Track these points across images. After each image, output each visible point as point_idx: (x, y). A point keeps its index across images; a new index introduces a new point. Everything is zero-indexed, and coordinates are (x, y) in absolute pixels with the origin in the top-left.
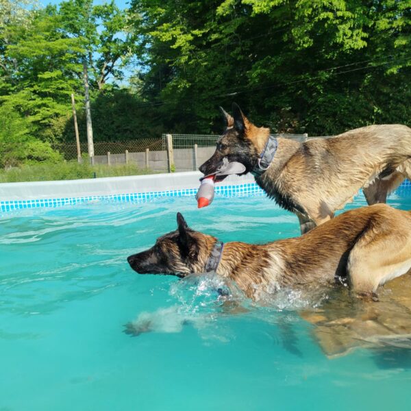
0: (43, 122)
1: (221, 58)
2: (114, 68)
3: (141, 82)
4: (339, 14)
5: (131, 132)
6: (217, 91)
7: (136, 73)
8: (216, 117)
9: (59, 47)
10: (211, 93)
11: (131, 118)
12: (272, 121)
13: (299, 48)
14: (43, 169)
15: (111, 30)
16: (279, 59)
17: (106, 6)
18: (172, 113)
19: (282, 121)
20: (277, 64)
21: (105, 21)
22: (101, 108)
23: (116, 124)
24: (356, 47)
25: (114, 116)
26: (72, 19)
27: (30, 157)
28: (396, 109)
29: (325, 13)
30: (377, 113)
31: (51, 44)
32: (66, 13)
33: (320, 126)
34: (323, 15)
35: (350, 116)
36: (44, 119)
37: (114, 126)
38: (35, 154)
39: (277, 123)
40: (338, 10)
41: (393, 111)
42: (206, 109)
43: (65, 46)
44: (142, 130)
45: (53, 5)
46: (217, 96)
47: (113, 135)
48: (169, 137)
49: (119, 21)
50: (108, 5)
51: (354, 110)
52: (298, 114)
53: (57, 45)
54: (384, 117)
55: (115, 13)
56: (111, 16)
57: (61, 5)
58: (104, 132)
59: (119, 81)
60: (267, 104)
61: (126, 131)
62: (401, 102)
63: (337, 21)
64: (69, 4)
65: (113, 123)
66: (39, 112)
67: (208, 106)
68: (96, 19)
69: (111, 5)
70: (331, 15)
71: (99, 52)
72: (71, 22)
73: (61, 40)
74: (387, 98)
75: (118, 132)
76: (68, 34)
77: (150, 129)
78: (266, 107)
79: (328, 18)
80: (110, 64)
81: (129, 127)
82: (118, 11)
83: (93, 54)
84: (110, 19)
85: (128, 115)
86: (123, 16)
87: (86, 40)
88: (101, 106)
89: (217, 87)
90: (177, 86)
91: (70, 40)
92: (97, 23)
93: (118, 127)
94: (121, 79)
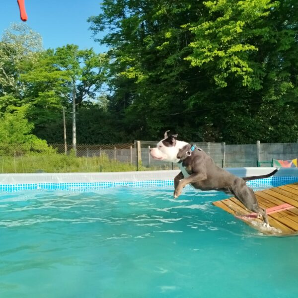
0: (40, 125)
1: (166, 90)
2: (90, 91)
3: (108, 101)
4: (244, 69)
5: (102, 135)
6: (163, 111)
7: (105, 95)
8: (162, 128)
9: (55, 76)
10: (159, 112)
11: (102, 126)
12: (200, 132)
13: (218, 88)
14: (43, 159)
15: (89, 66)
16: (206, 94)
17: (87, 51)
18: (131, 124)
19: (207, 132)
20: (205, 96)
21: (85, 60)
22: (81, 118)
23: (92, 129)
24: (256, 89)
25: (90, 123)
26: (64, 59)
27: (32, 150)
28: (283, 128)
29: (235, 68)
30: (271, 130)
31: (49, 74)
32: (61, 55)
33: (233, 137)
34: (234, 69)
35: (253, 131)
36: (40, 123)
37: (90, 130)
38: (36, 148)
39: (203, 134)
40: (243, 67)
41: (281, 130)
42: (155, 122)
43: (58, 75)
44: (110, 134)
45: (51, 49)
46: (163, 114)
47: (89, 137)
48: (139, 142)
49: (95, 61)
50: (88, 50)
51: (256, 127)
52: (218, 128)
53: (53, 75)
54: (275, 133)
55: (92, 55)
56: (89, 58)
57: (57, 49)
58: (83, 134)
59: (93, 99)
60: (197, 121)
61: (99, 134)
62: (287, 124)
63: (243, 73)
64: (63, 49)
65: (90, 128)
66: (37, 119)
67: (157, 120)
68: (79, 58)
69: (90, 51)
70: (239, 69)
71: (80, 80)
72: (63, 61)
73: (56, 72)
74: (277, 120)
75: (93, 135)
76: (60, 68)
77: (115, 133)
78: (196, 122)
79: (237, 71)
80: (87, 88)
81: (101, 132)
82: (94, 55)
83: (76, 81)
84: (89, 59)
85: (101, 124)
86: (98, 58)
87: (72, 72)
88: (81, 117)
89: (163, 109)
90: (137, 107)
91: (61, 72)
92: (80, 61)
93: (93, 131)
94: (94, 98)
